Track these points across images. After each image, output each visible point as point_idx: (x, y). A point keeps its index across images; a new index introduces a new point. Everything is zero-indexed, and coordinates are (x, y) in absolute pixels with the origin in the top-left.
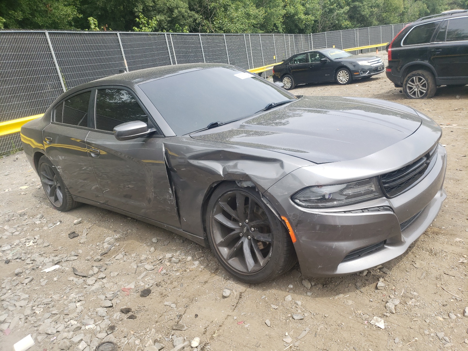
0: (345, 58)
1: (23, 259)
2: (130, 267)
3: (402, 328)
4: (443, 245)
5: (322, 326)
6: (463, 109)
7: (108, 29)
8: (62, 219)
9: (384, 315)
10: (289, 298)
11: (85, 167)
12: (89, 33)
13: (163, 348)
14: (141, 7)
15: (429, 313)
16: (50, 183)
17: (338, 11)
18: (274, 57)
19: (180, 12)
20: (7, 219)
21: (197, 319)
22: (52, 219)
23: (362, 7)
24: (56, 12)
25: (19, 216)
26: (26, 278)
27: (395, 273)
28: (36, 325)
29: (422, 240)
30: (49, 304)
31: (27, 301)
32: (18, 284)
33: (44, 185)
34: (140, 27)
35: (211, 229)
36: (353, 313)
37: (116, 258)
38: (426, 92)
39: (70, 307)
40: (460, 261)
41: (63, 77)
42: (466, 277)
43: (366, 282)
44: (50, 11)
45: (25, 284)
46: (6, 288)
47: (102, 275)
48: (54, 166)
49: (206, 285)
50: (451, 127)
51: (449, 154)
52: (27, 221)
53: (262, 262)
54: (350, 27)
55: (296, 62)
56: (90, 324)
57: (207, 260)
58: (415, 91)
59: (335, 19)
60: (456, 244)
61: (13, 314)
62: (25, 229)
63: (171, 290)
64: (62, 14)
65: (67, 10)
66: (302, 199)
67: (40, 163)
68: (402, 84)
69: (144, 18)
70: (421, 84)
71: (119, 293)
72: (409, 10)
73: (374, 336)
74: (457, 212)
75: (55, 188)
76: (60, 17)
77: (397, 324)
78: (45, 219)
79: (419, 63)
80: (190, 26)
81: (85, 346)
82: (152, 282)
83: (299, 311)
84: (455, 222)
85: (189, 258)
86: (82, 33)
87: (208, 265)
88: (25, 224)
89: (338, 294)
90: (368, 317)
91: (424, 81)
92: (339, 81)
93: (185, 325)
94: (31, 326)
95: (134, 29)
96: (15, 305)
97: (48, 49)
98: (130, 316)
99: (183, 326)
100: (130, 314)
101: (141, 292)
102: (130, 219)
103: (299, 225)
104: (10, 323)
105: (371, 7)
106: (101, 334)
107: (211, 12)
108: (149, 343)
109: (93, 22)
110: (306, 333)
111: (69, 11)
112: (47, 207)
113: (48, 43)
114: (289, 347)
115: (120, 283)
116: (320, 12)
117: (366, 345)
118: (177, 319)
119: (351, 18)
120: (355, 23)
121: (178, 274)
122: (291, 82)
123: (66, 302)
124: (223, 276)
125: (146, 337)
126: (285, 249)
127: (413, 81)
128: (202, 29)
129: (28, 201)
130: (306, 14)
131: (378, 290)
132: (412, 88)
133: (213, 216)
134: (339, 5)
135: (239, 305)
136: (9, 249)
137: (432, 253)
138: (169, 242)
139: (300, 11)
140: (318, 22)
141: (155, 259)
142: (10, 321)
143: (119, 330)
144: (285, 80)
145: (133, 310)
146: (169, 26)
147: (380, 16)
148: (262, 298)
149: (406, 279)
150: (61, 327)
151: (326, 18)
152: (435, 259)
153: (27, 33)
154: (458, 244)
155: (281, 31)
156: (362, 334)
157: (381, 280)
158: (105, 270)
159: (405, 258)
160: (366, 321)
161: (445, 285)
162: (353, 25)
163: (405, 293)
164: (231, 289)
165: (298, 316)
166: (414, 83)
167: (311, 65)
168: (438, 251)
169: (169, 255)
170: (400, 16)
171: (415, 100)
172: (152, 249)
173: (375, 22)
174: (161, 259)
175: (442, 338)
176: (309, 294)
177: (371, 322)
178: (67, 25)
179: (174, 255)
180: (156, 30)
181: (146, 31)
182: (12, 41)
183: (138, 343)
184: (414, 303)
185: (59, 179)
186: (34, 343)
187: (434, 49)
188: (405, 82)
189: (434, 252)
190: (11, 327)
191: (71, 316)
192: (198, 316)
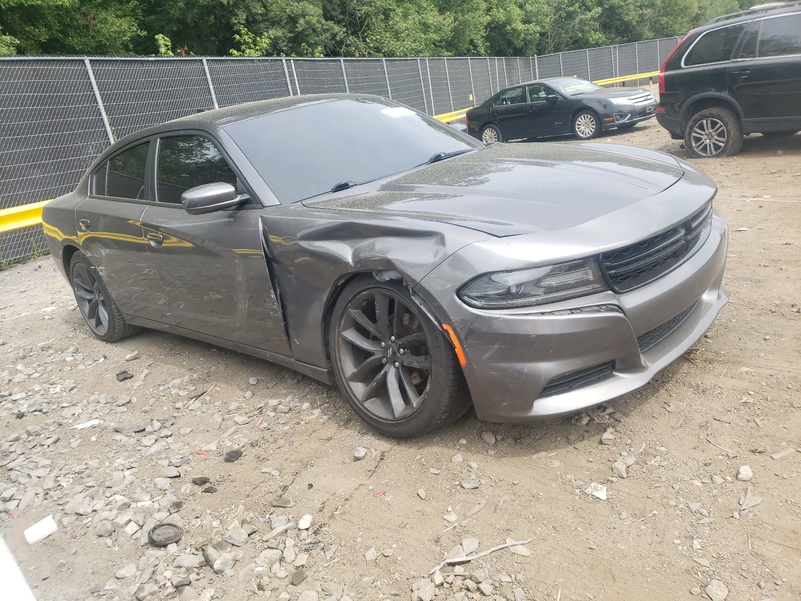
0: (589, 93)
1: (44, 410)
2: (211, 420)
3: (635, 497)
4: (718, 379)
5: (507, 498)
6: (785, 172)
7: (187, 54)
8: (107, 354)
9: (608, 481)
10: (458, 458)
11: (147, 270)
12: (156, 61)
13: (255, 532)
14: (242, 16)
15: (681, 475)
16: (89, 297)
17: (583, 16)
18: (471, 96)
19: (307, 23)
20: (21, 355)
21: (311, 490)
22: (92, 353)
23: (625, 8)
24: (103, 28)
25: (40, 350)
26: (48, 438)
27: (634, 420)
28: (60, 502)
29: (686, 372)
30: (82, 473)
31: (48, 469)
32: (35, 446)
33: (80, 299)
34: (242, 49)
35: (337, 354)
36: (560, 478)
37: (190, 408)
38: (725, 146)
39: (114, 476)
40: (743, 401)
41: (113, 134)
42: (749, 424)
43: (586, 434)
44: (94, 26)
45: (46, 446)
46: (16, 452)
47: (166, 432)
48: (93, 267)
49: (329, 443)
50: (760, 199)
51: (751, 241)
52: (52, 357)
53: (415, 401)
54: (604, 43)
55: (504, 103)
56: (144, 501)
57: (335, 407)
58: (706, 145)
59: (577, 30)
60: (740, 376)
61: (26, 488)
62: (49, 369)
63: (274, 451)
64: (112, 32)
65: (121, 24)
66: (475, 294)
67: (72, 265)
68: (683, 133)
69: (248, 34)
70: (715, 131)
71: (191, 457)
72: (708, 12)
73: (589, 510)
74: (749, 330)
75: (96, 304)
76: (110, 35)
77: (628, 492)
78: (80, 354)
79: (711, 95)
80: (325, 47)
81: (135, 529)
82: (244, 441)
83: (473, 476)
84: (745, 345)
85: (306, 405)
86: (145, 61)
87: (335, 414)
88: (49, 361)
89: (537, 452)
90: (582, 483)
91: (721, 126)
92: (579, 133)
93: (291, 499)
94: (53, 504)
95: (232, 52)
96: (29, 475)
97: (89, 87)
98: (206, 489)
99: (289, 502)
100: (207, 485)
101: (227, 454)
102: (215, 350)
103: (469, 337)
104: (20, 500)
105: (640, 7)
106: (160, 513)
107: (362, 23)
108: (233, 525)
109: (164, 42)
110: (481, 507)
111: (125, 26)
112: (85, 336)
113: (89, 78)
114: (452, 527)
115: (194, 443)
116: (551, 18)
117: (573, 522)
118: (280, 492)
119: (605, 27)
120: (613, 35)
121: (286, 428)
122: (496, 136)
123: (108, 471)
124: (358, 428)
125: (230, 517)
126: (451, 377)
127: (701, 127)
128: (348, 51)
129: (56, 328)
130: (526, 21)
131: (604, 446)
132: (700, 139)
133: (340, 332)
134: (583, 5)
135: (379, 470)
136: (23, 399)
137: (699, 390)
138: (276, 384)
139: (515, 17)
140: (548, 36)
141: (252, 409)
142: (20, 497)
143: (189, 508)
144: (486, 134)
145: (211, 480)
146: (290, 48)
147: (656, 23)
148: (416, 459)
149: (651, 429)
150: (99, 504)
151: (562, 29)
152: (702, 399)
153: (54, 60)
154: (744, 375)
155: (483, 51)
156: (570, 507)
157: (610, 430)
158: (172, 425)
159: (653, 398)
160: (579, 490)
161: (712, 436)
162: (609, 39)
163: (647, 448)
164: (368, 447)
165: (469, 483)
166: (704, 130)
167: (531, 106)
168: (709, 387)
169: (273, 402)
170: (692, 21)
171: (706, 159)
172: (248, 394)
173: (648, 34)
174: (260, 408)
175: (697, 511)
176: (491, 452)
177: (586, 492)
178: (122, 49)
179: (283, 401)
180: (269, 54)
181: (252, 55)
182: (29, 74)
183: (216, 525)
184: (659, 462)
185: (103, 290)
186: (58, 528)
187: (738, 71)
188: (688, 130)
189: (701, 389)
190: (21, 506)
191: (115, 489)
192: (312, 486)
